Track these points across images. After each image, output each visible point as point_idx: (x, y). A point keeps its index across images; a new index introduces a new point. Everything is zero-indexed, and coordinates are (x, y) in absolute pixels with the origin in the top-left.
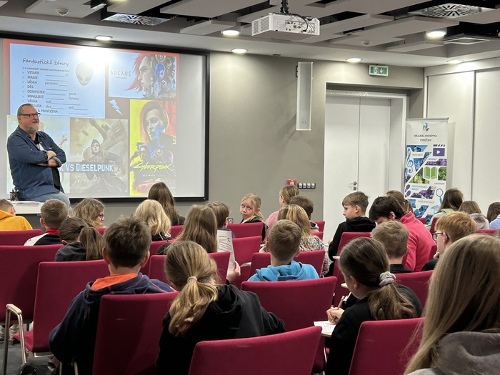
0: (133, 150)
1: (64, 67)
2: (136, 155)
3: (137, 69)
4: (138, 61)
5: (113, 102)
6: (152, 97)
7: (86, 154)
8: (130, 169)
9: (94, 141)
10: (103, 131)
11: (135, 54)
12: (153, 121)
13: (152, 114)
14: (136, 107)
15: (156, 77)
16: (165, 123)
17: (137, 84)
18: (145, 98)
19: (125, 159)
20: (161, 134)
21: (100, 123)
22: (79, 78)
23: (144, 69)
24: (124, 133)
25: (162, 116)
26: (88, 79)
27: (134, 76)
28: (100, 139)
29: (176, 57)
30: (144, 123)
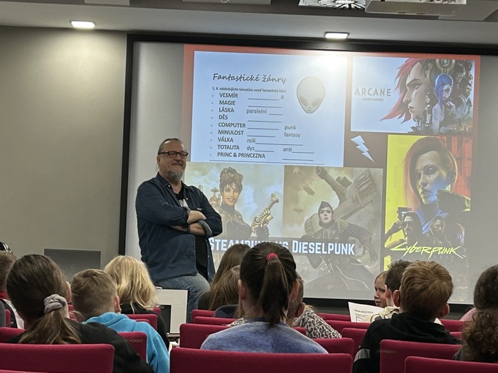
0: (391, 219)
1: (280, 85)
2: (395, 229)
3: (403, 87)
4: (404, 72)
5: (358, 140)
6: (428, 131)
9: (324, 205)
10: (339, 187)
11: (400, 60)
12: (429, 170)
13: (427, 159)
16: (451, 175)
17: (402, 109)
18: (416, 132)
20: (442, 194)
21: (334, 175)
23: (415, 84)
24: (375, 192)
25: (444, 163)
26: (317, 103)
28: (334, 201)
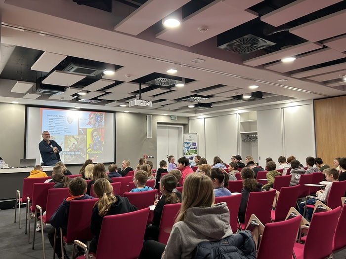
1: (63, 118)
2: (89, 148)
3: (90, 118)
4: (90, 115)
5: (80, 129)
7: (70, 148)
8: (87, 153)
9: (74, 144)
11: (89, 113)
12: (95, 136)
13: (95, 133)
14: (89, 131)
15: (97, 120)
16: (100, 136)
17: (90, 123)
18: (93, 128)
19: (85, 150)
20: (98, 141)
21: (76, 137)
22: (68, 121)
23: (92, 118)
24: (84, 141)
25: (99, 134)
26: (72, 122)
27: (89, 120)
28: (76, 143)
29: (104, 113)
30: (92, 137)
